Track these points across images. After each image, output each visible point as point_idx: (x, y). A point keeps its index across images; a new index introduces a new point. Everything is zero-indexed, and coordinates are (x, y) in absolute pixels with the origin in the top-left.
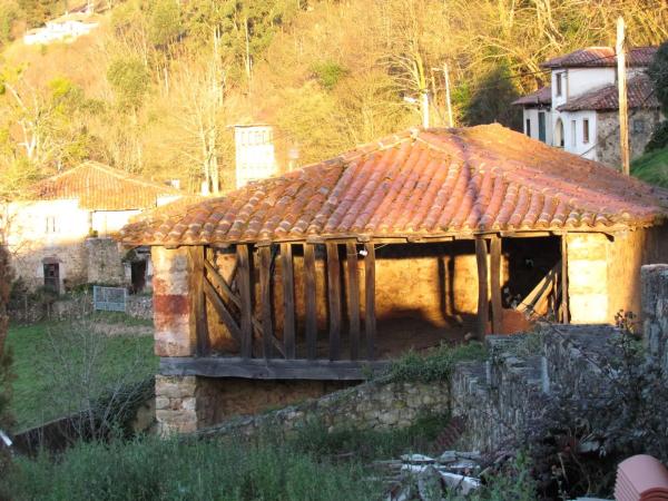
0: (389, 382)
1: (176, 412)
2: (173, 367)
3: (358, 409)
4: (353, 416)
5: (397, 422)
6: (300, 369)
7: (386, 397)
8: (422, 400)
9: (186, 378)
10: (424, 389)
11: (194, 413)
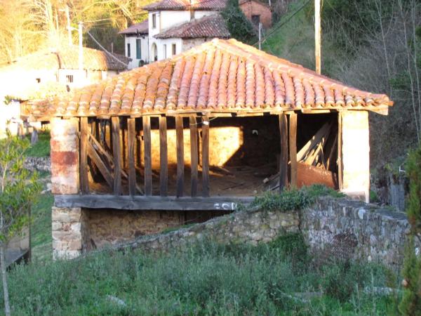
0: (257, 211)
1: (67, 232)
2: (65, 201)
3: (234, 230)
4: (231, 235)
5: (262, 239)
6: (156, 203)
7: (255, 221)
8: (280, 223)
9: (74, 209)
10: (282, 216)
11: (79, 233)
